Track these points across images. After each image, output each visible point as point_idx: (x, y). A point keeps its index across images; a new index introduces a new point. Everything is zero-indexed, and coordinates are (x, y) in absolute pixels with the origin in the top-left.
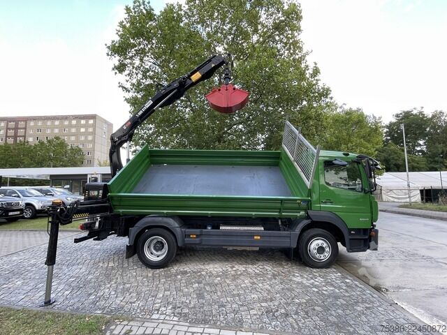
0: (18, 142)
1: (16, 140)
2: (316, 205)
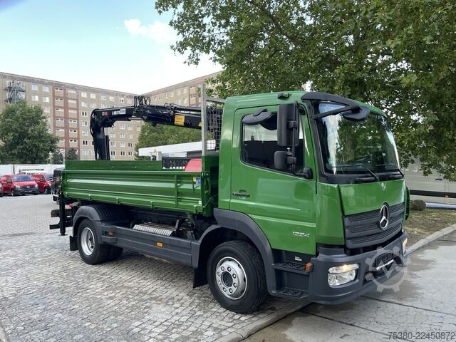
2: (225, 199)
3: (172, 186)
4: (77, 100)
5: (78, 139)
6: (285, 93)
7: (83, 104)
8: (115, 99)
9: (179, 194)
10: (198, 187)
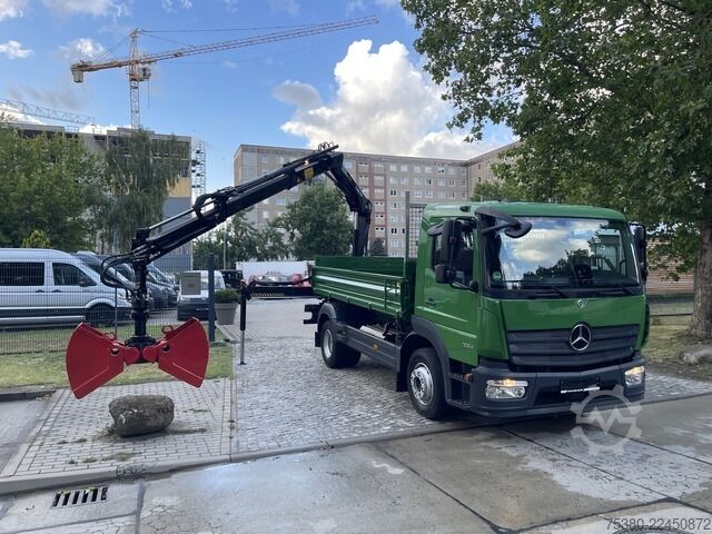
2: (418, 306)
3: (382, 289)
4: (385, 175)
5: (385, 226)
7: (392, 181)
8: (433, 170)
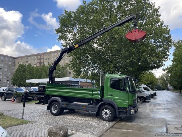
0: (41, 65)
1: (40, 65)
2: (105, 96)
6: (121, 75)
8: (4, 58)
9: (93, 94)
10: (99, 93)
